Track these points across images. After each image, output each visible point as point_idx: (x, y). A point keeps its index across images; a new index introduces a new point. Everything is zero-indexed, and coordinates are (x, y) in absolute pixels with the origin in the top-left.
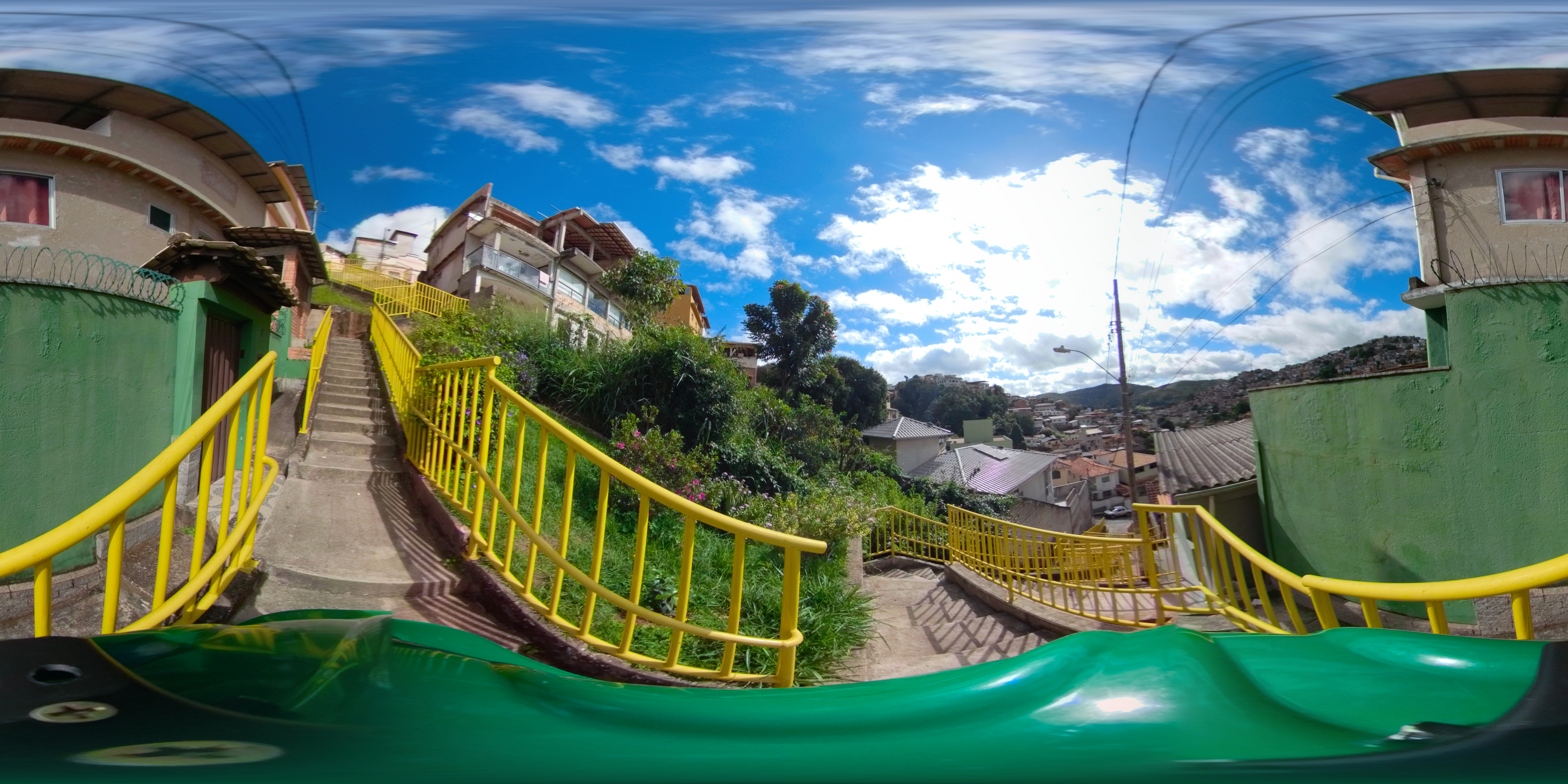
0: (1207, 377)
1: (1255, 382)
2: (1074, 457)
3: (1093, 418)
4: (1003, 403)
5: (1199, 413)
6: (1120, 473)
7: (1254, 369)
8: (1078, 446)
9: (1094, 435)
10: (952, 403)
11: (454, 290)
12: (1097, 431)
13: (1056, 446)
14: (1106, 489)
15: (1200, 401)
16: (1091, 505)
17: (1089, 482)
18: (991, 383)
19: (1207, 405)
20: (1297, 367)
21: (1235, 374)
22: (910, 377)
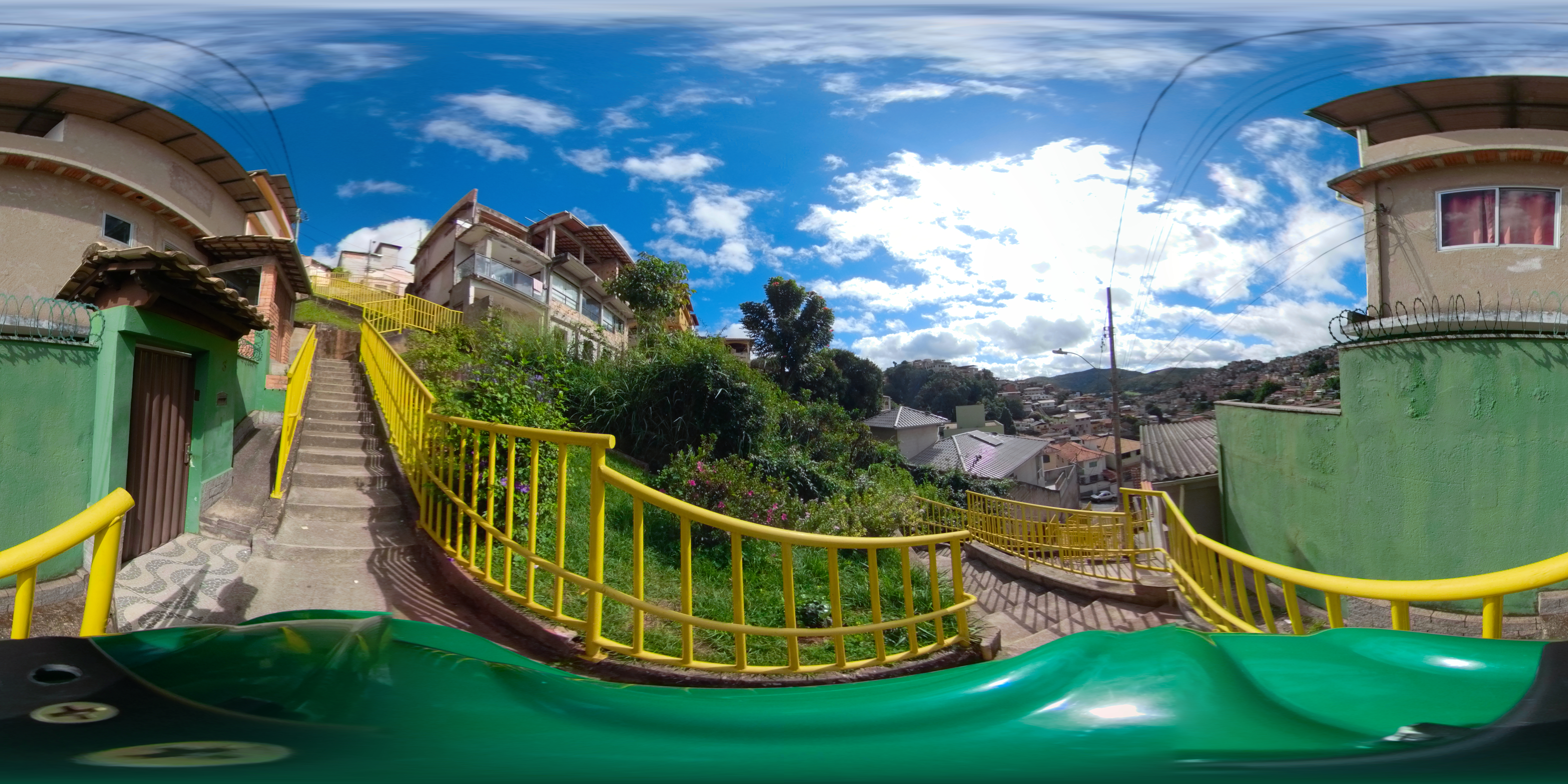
0: (1197, 365)
1: (1245, 372)
2: (1063, 441)
3: (1082, 403)
4: (992, 387)
5: (1187, 400)
6: (1107, 458)
7: (1243, 359)
8: (1067, 430)
9: (1083, 419)
10: (941, 387)
11: (445, 301)
12: (1085, 416)
13: (1045, 430)
14: (1094, 474)
15: (1188, 389)
16: (1079, 489)
17: (1077, 466)
18: (981, 366)
19: (1195, 393)
20: (1287, 359)
21: (1225, 363)
22: (899, 363)
